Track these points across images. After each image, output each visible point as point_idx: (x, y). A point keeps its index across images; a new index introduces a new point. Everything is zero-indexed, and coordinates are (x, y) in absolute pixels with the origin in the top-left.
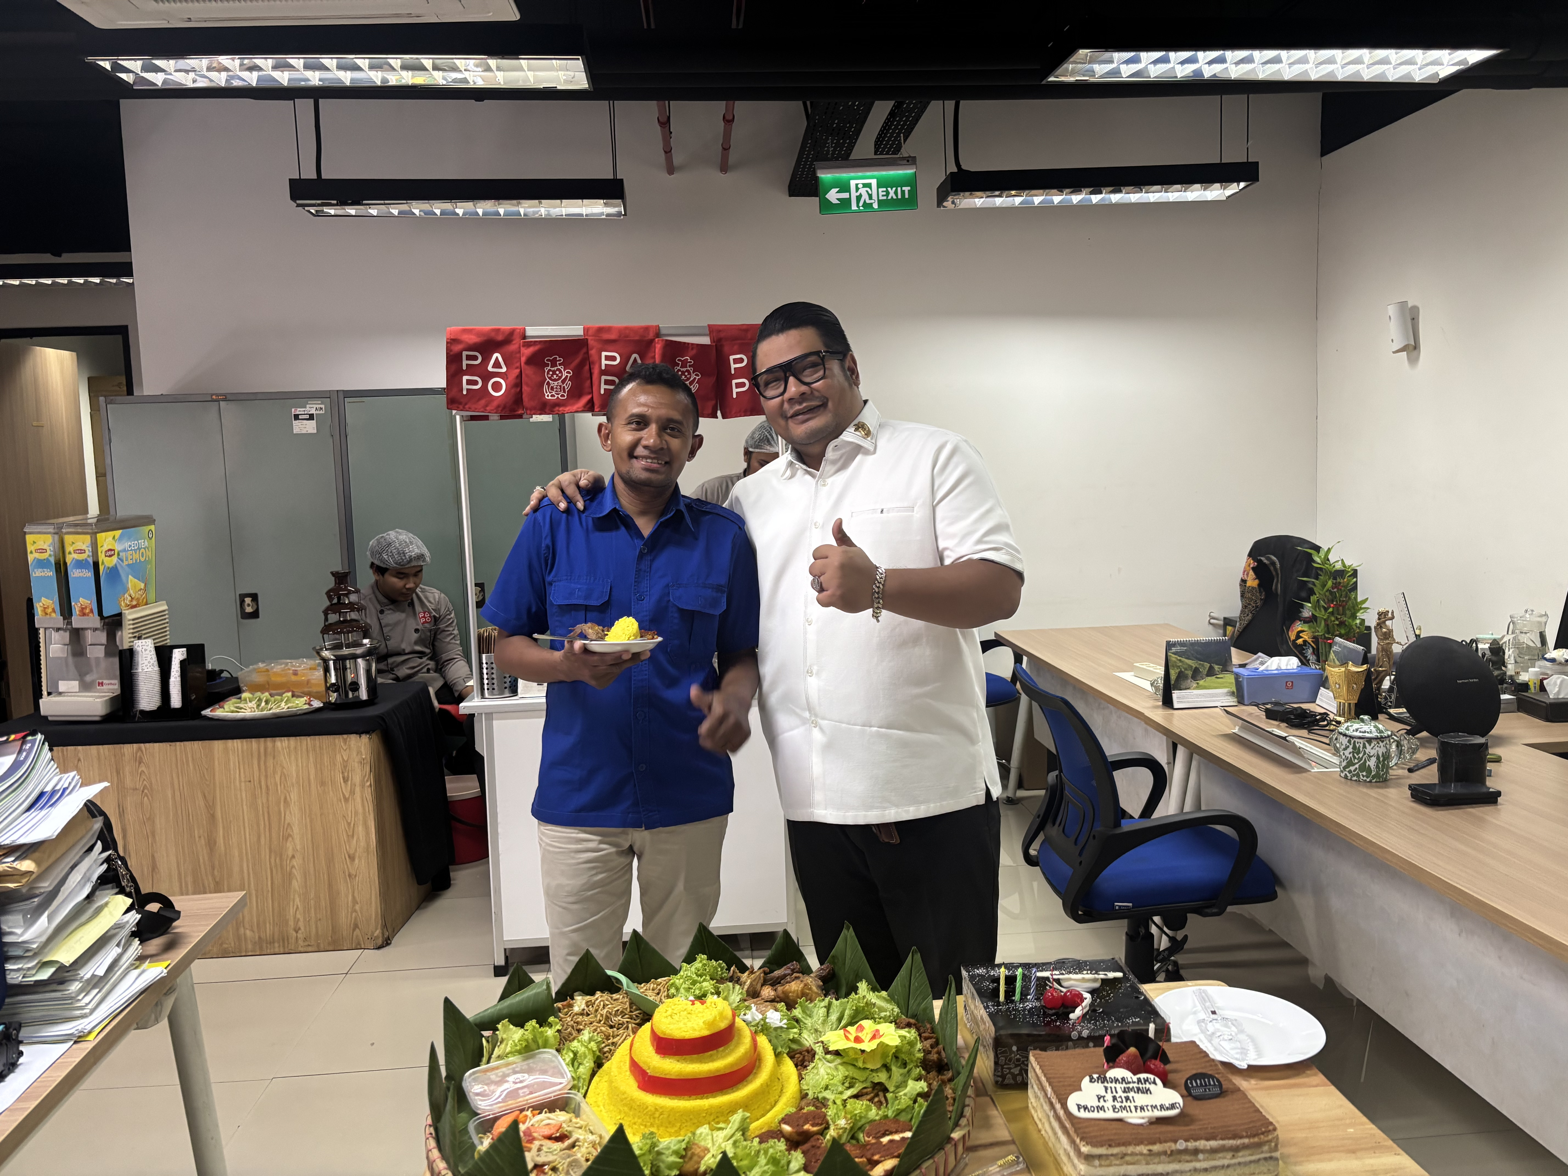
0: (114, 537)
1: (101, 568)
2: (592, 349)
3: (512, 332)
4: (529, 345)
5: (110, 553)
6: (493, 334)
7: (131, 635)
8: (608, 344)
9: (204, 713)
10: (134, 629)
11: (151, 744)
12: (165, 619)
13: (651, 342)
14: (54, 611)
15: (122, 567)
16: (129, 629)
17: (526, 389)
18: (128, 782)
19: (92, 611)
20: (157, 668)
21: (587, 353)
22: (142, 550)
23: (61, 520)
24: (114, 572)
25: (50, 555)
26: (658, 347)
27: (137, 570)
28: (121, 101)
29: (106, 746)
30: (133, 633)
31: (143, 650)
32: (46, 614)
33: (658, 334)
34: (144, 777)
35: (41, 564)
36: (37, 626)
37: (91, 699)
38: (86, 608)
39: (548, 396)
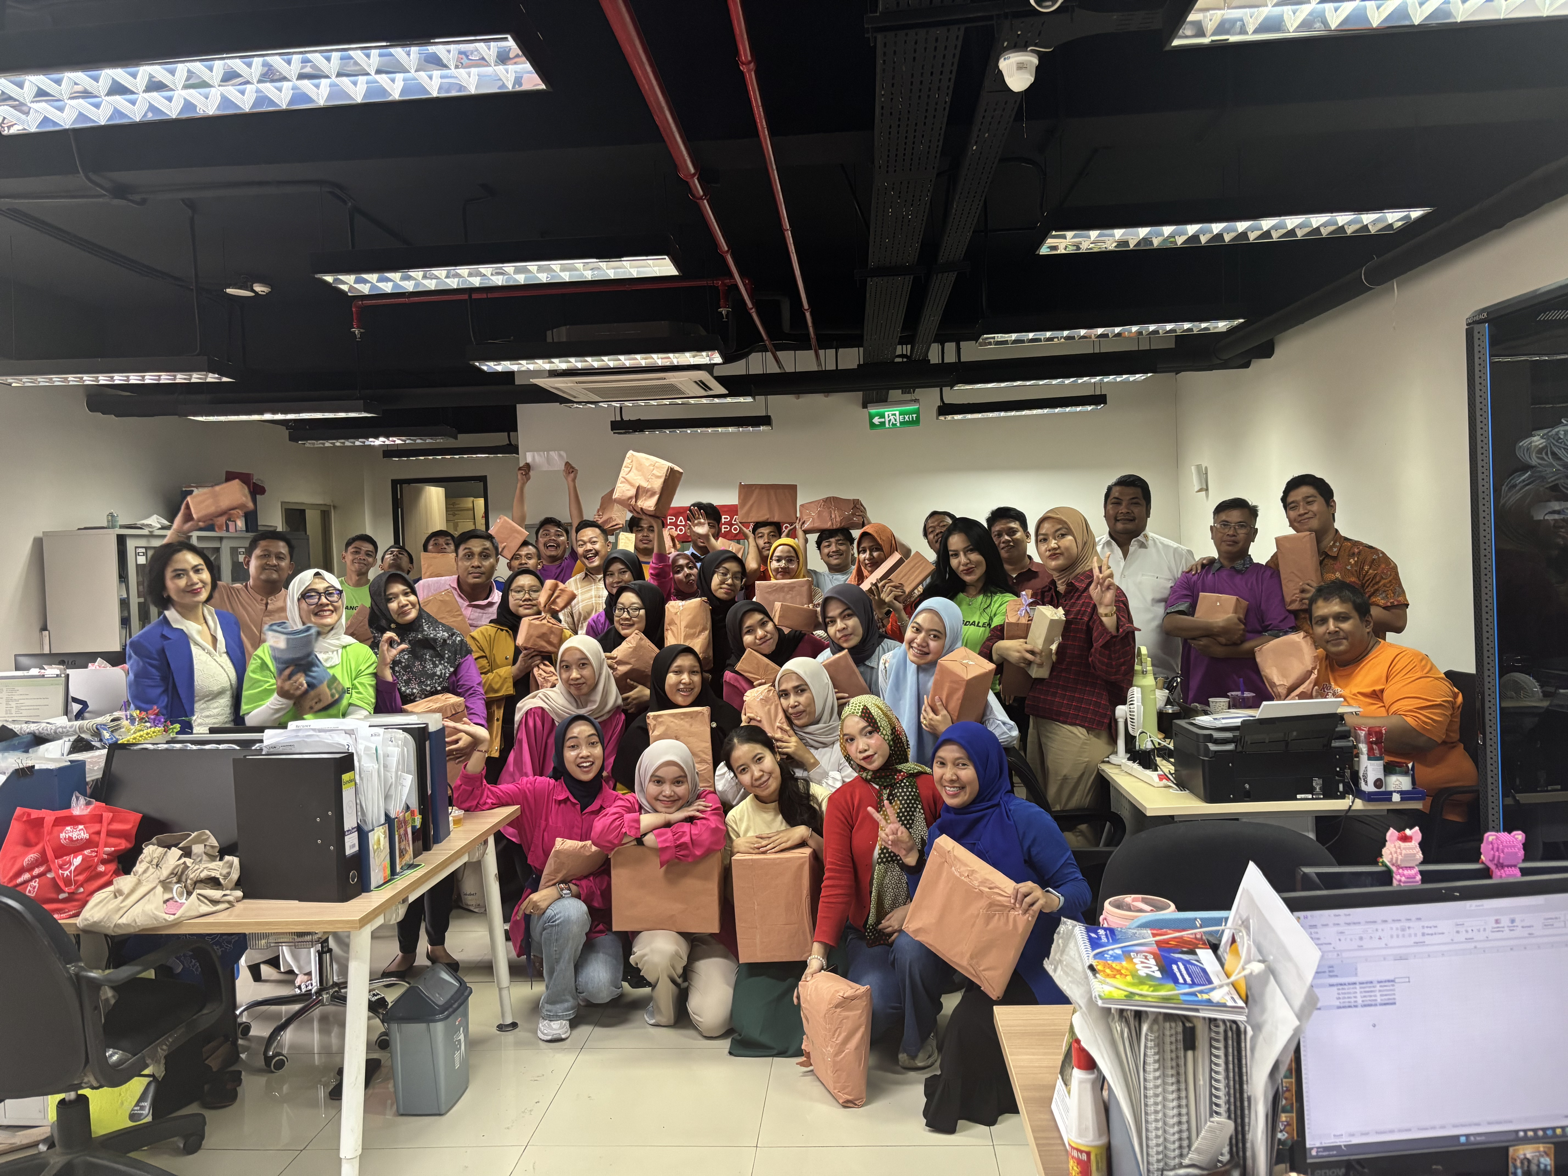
28: (518, 406)
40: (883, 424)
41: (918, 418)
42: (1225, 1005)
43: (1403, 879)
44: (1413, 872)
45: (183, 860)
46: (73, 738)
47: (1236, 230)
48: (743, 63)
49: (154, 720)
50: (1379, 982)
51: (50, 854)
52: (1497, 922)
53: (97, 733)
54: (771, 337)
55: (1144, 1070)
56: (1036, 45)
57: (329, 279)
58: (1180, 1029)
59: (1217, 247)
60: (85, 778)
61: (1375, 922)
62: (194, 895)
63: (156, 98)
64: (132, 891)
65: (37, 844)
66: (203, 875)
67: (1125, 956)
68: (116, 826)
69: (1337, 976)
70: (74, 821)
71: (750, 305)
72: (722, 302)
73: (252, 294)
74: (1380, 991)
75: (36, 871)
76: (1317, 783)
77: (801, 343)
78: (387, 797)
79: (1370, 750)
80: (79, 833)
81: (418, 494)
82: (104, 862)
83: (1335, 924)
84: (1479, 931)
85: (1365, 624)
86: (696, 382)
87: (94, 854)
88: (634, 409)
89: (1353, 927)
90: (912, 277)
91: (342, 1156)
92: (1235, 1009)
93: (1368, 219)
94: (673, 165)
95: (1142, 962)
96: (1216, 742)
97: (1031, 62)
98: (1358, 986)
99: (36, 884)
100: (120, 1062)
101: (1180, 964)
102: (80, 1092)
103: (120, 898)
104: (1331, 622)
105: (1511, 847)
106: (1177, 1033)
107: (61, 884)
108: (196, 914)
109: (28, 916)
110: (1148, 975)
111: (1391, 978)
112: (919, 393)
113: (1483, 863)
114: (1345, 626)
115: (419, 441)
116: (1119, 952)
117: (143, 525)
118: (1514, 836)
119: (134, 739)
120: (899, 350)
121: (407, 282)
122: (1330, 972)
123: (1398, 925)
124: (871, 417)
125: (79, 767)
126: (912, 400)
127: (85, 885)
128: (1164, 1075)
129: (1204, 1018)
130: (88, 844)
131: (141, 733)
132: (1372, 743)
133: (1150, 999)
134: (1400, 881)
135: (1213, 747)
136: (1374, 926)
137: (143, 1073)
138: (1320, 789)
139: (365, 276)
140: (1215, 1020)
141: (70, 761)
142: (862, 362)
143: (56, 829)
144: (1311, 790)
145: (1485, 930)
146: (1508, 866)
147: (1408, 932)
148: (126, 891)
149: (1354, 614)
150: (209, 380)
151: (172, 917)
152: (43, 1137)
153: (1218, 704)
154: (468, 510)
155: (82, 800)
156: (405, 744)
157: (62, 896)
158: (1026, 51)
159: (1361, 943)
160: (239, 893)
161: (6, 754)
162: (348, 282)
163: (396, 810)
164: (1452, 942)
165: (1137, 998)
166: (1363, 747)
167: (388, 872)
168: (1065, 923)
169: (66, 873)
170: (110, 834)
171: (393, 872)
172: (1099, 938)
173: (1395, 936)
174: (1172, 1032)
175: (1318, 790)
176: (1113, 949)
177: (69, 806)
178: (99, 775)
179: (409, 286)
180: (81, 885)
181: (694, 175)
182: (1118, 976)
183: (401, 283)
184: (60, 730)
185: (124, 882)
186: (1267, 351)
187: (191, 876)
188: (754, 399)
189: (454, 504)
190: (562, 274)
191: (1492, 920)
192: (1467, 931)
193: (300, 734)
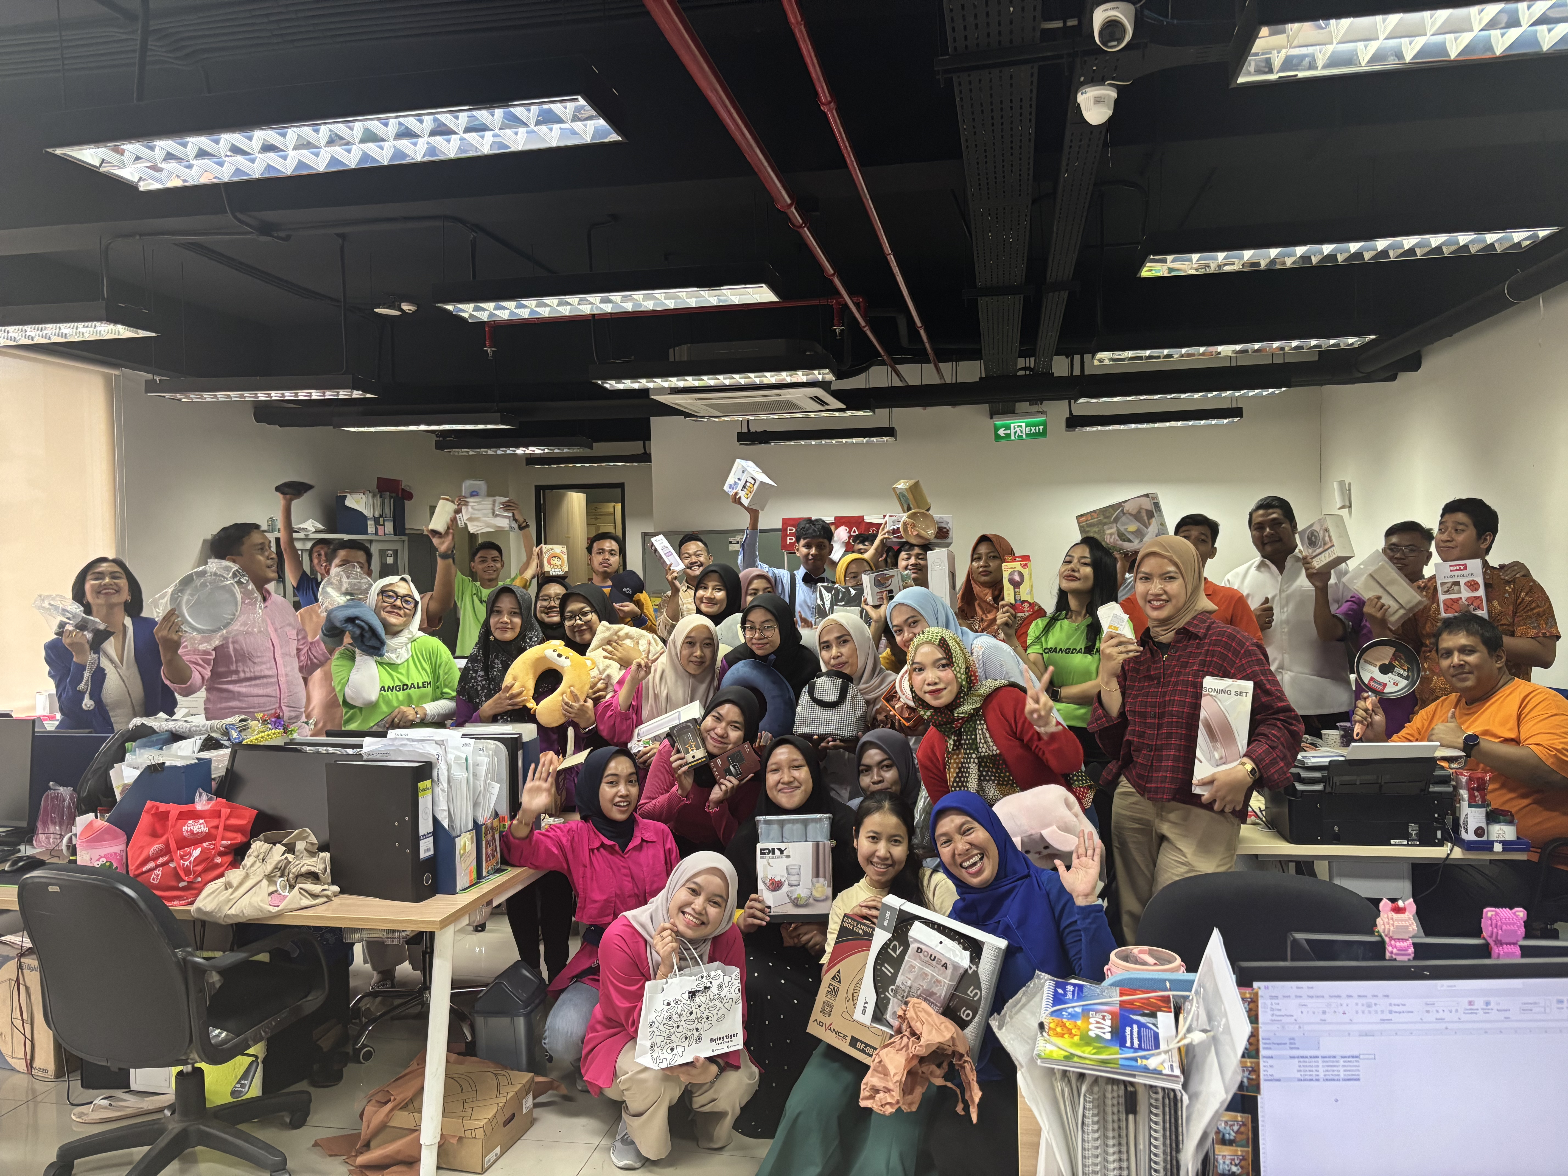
28: (651, 419)
40: (1008, 435)
41: (1045, 429)
42: (1160, 1073)
43: (1395, 951)
44: (1405, 944)
45: (286, 855)
46: (203, 737)
47: (1348, 250)
48: (823, 104)
49: (275, 722)
50: (1342, 1057)
51: (173, 845)
52: (1470, 1003)
53: (226, 733)
54: (889, 352)
55: (1083, 1132)
56: (1113, 79)
57: (450, 307)
58: (1122, 1092)
59: (1329, 266)
60: (210, 774)
61: (1339, 997)
62: (296, 889)
63: (271, 158)
64: (241, 884)
65: (162, 836)
66: (304, 870)
67: (1084, 1016)
68: (233, 821)
69: (1298, 1048)
70: (196, 815)
71: (862, 323)
72: (836, 321)
73: (399, 313)
74: (1343, 1066)
75: (161, 861)
76: (1413, 829)
77: (920, 357)
78: (476, 805)
79: (1472, 797)
80: (199, 827)
81: (559, 500)
82: (221, 854)
83: (1296, 996)
84: (1451, 1012)
85: (1495, 658)
86: (811, 398)
87: (212, 847)
88: (761, 421)
89: (1314, 1000)
90: (1022, 296)
91: (422, 1142)
92: (1171, 1077)
93: (1491, 238)
94: (770, 199)
95: (1098, 1022)
96: (1303, 781)
97: (1109, 95)
98: (1320, 1060)
99: (160, 873)
100: (225, 1041)
101: (1135, 1027)
102: (196, 1065)
103: (230, 890)
104: (1456, 654)
105: (1510, 924)
106: (1119, 1096)
107: (182, 874)
108: (297, 906)
109: (142, 904)
110: (1097, 1036)
111: (1356, 1053)
112: (1047, 405)
113: (1484, 938)
114: (1471, 659)
115: (556, 451)
116: (1079, 1010)
117: (300, 529)
118: (1514, 914)
119: (257, 739)
120: (1021, 362)
121: (522, 310)
122: (1291, 1044)
123: (1364, 1001)
124: (996, 429)
125: (204, 765)
126: (1039, 412)
127: (203, 875)
128: (1105, 1137)
129: (1145, 1085)
130: (207, 837)
131: (263, 734)
132: (1473, 789)
133: (1088, 1062)
134: (1392, 953)
135: (1300, 787)
136: (1339, 1001)
137: (246, 1052)
138: (1416, 835)
139: (482, 305)
140: (1156, 1087)
141: (198, 759)
142: (983, 376)
143: (180, 821)
144: (1406, 836)
145: (1457, 1011)
146: (1507, 944)
147: (1374, 1008)
148: (235, 884)
149: (1482, 648)
150: (354, 396)
151: (276, 909)
152: (167, 1104)
153: (1330, 737)
154: (609, 514)
155: (204, 796)
156: (496, 753)
157: (181, 885)
158: (1103, 85)
159: (1324, 1017)
160: (336, 888)
161: (142, 751)
162: (467, 310)
163: (484, 817)
164: (1422, 1021)
165: (1076, 1059)
166: (1464, 794)
167: (475, 875)
168: (1038, 976)
169: (187, 863)
170: (227, 828)
171: (479, 876)
172: (1065, 994)
173: (1360, 1012)
174: (1114, 1095)
175: (1414, 836)
176: (1073, 1007)
177: (193, 802)
178: (223, 772)
179: (524, 313)
180: (199, 875)
181: (791, 205)
182: (1066, 1036)
183: (516, 311)
184: (194, 728)
185: (234, 875)
186: (1413, 363)
187: (293, 871)
188: (874, 412)
189: (596, 508)
190: (667, 302)
191: (1465, 1001)
192: (1437, 1011)
193: (396, 743)
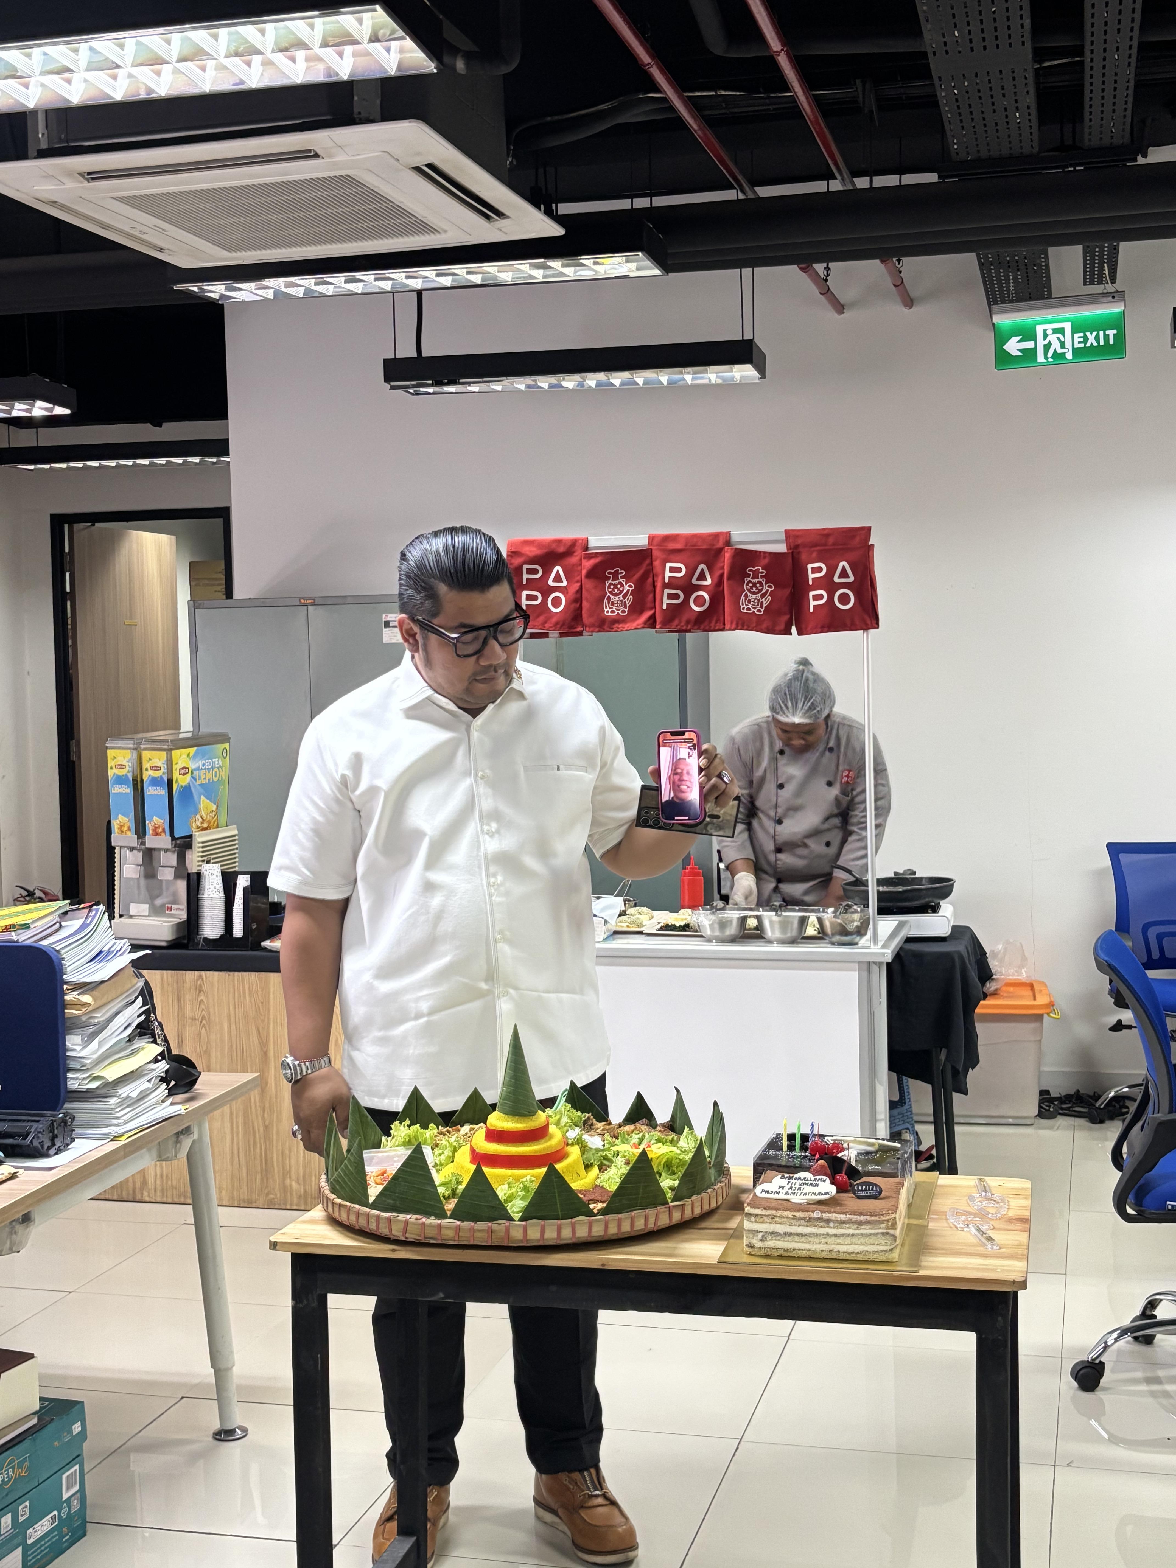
0: (188, 755)
1: (175, 786)
2: (655, 561)
3: (574, 542)
4: (590, 557)
5: (184, 771)
6: (554, 546)
7: (200, 859)
8: (672, 554)
9: (264, 944)
10: (203, 852)
11: (211, 973)
12: (234, 845)
13: (720, 551)
14: (129, 829)
15: (195, 786)
16: (199, 852)
17: (585, 604)
18: (188, 1013)
19: (164, 831)
20: (222, 895)
21: (651, 564)
22: (216, 770)
23: (140, 735)
24: (186, 791)
25: (128, 772)
26: (727, 555)
27: (209, 790)
29: (170, 972)
30: (202, 857)
31: (210, 874)
32: (122, 832)
33: (728, 543)
34: (203, 1006)
35: (120, 780)
36: (113, 844)
37: (159, 923)
38: (159, 827)
39: (608, 611)
40: (1030, 354)
41: (1120, 338)
81: (110, 546)
86: (418, 169)
124: (1000, 339)
126: (1106, 294)
